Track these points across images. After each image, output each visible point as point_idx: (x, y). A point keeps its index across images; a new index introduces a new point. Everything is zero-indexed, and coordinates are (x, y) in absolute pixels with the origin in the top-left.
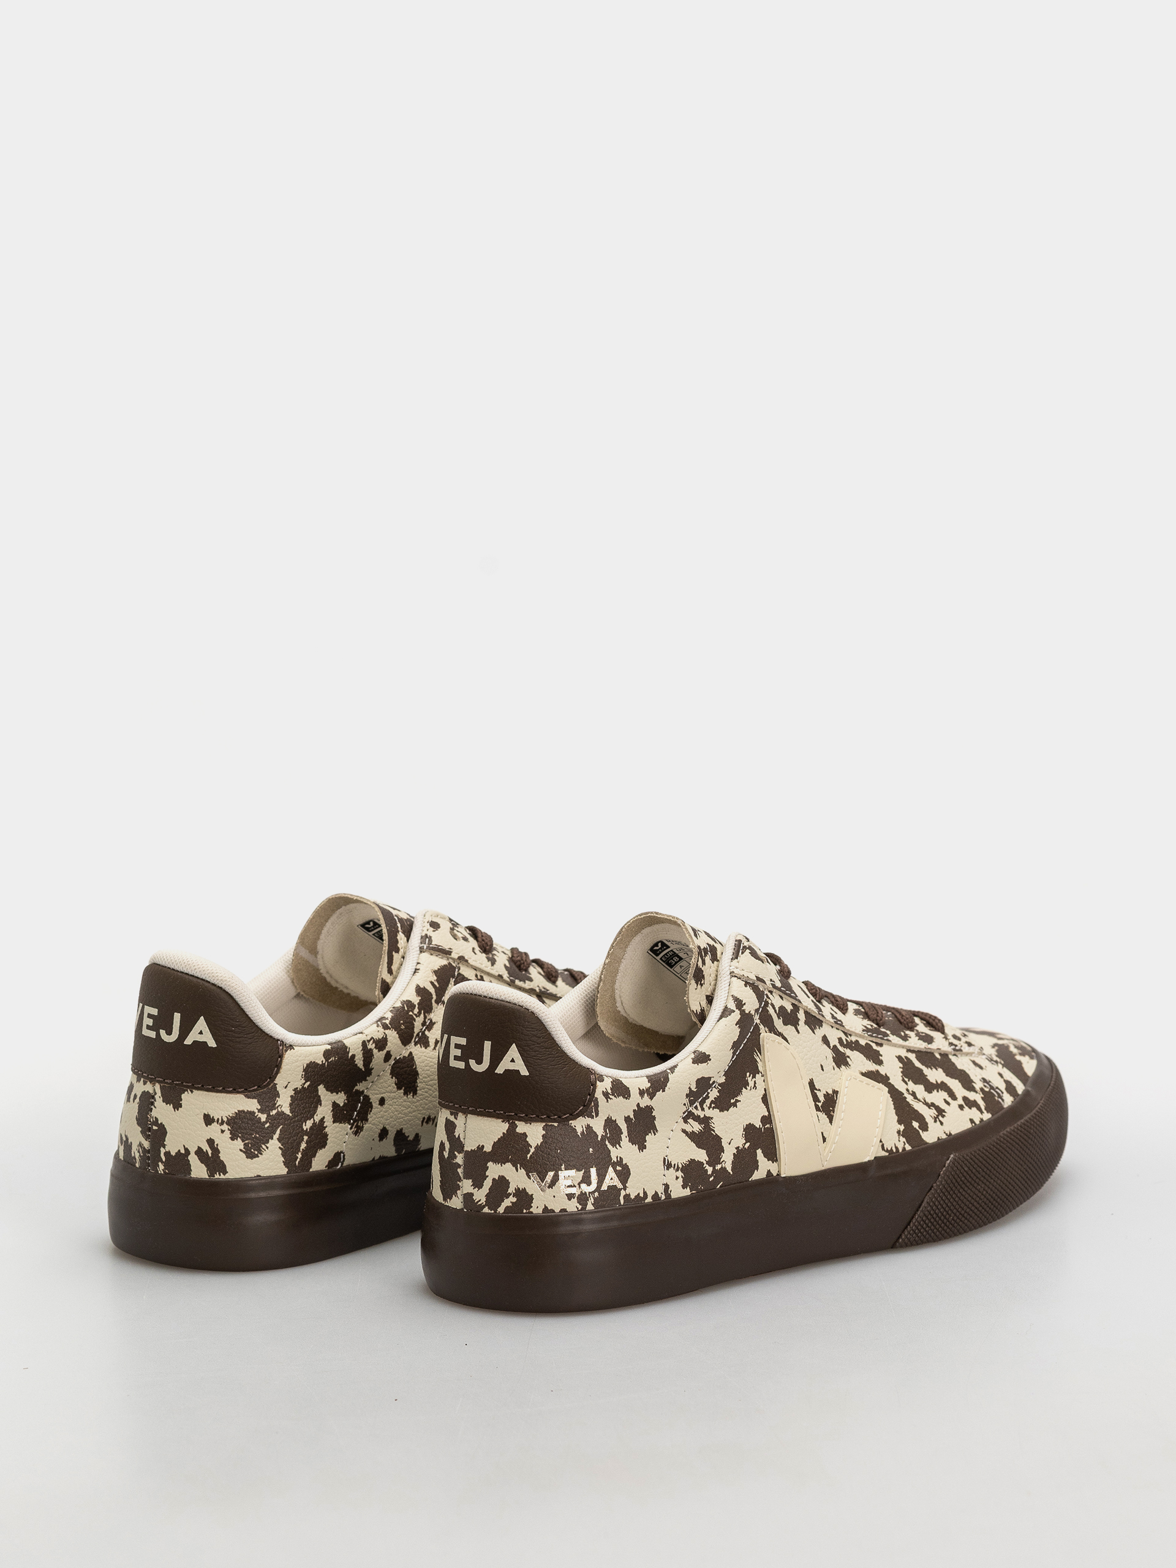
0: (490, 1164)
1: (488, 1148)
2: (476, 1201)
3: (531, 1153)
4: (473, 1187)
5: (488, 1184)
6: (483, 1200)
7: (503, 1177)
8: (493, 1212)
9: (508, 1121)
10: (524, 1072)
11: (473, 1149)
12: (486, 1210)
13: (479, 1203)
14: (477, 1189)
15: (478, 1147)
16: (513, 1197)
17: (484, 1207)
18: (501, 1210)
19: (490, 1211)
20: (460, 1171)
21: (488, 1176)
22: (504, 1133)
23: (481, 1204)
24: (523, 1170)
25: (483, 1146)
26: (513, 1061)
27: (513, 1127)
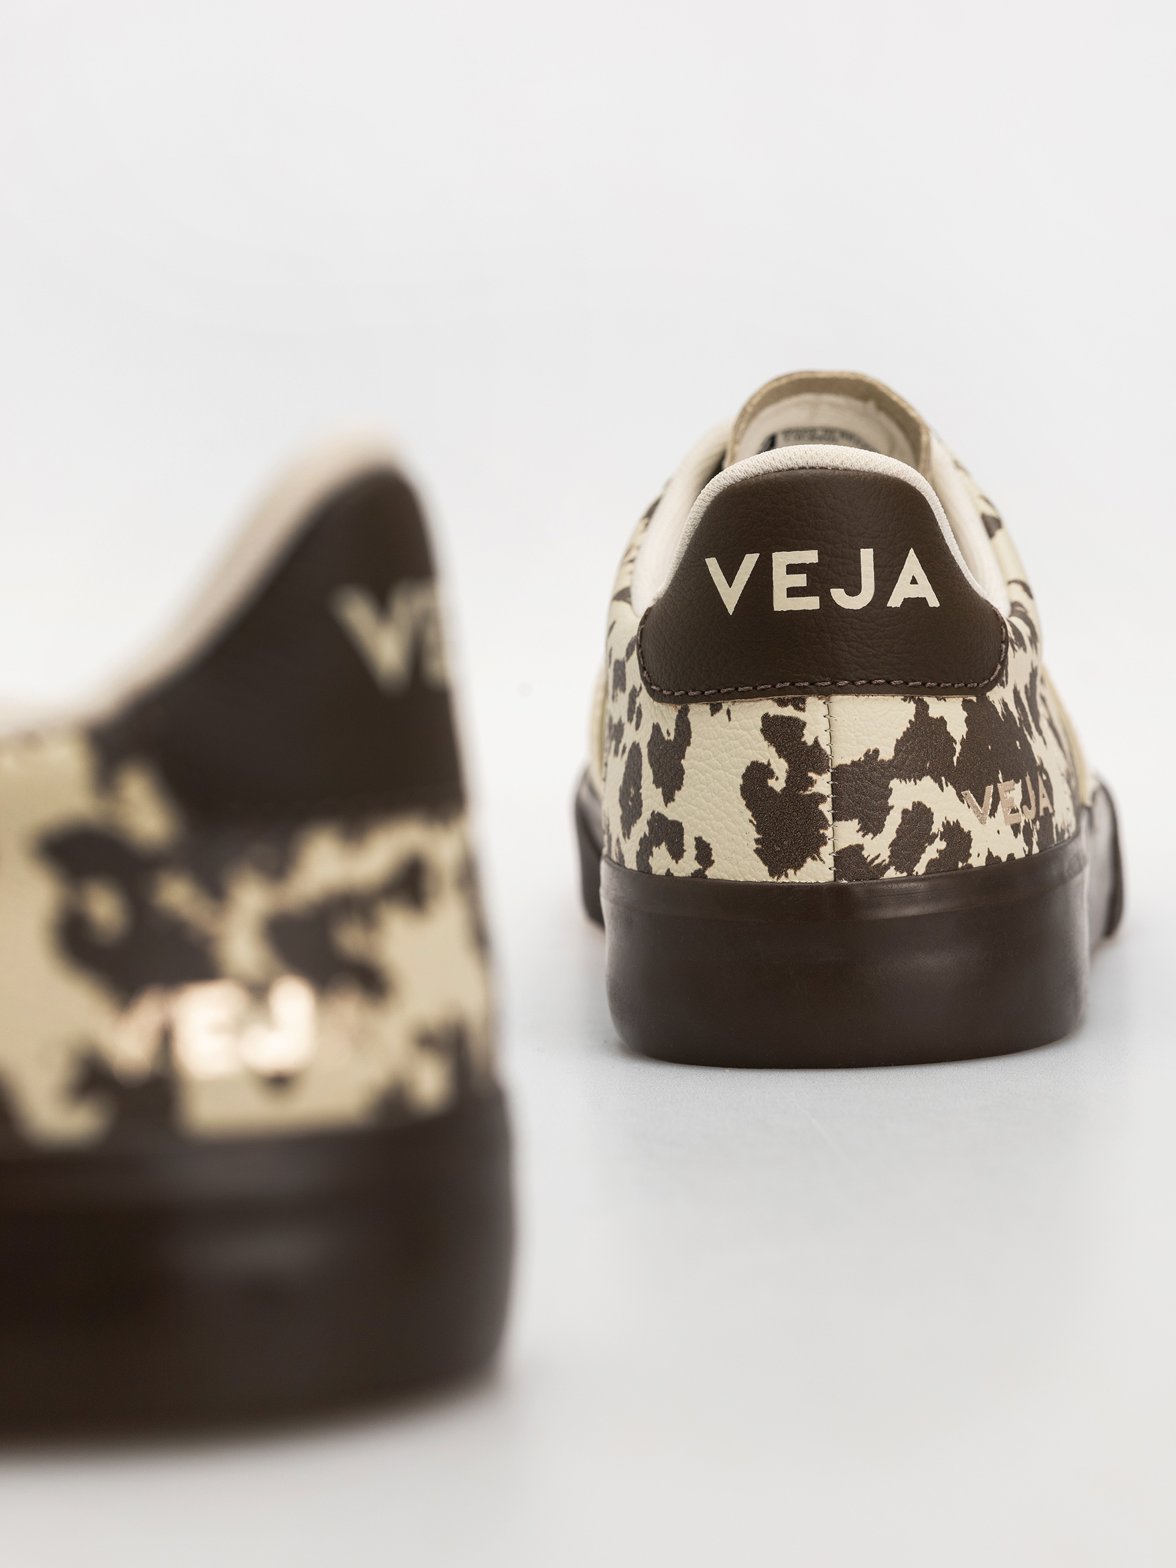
0: (894, 784)
1: (887, 754)
2: (869, 859)
3: (957, 754)
4: (861, 833)
5: (893, 822)
6: (885, 855)
7: (920, 803)
8: (905, 874)
9: (912, 698)
10: (933, 602)
11: (856, 759)
12: (891, 873)
13: (877, 862)
14: (870, 835)
15: (867, 754)
16: (941, 839)
17: (887, 868)
18: (920, 869)
19: (899, 875)
20: (826, 808)
21: (892, 807)
22: (910, 721)
23: (880, 864)
24: (950, 787)
25: (876, 752)
26: (914, 581)
27: (922, 709)
